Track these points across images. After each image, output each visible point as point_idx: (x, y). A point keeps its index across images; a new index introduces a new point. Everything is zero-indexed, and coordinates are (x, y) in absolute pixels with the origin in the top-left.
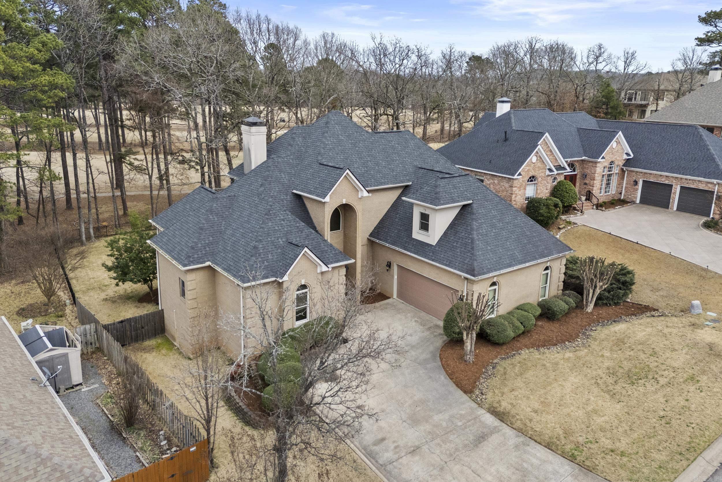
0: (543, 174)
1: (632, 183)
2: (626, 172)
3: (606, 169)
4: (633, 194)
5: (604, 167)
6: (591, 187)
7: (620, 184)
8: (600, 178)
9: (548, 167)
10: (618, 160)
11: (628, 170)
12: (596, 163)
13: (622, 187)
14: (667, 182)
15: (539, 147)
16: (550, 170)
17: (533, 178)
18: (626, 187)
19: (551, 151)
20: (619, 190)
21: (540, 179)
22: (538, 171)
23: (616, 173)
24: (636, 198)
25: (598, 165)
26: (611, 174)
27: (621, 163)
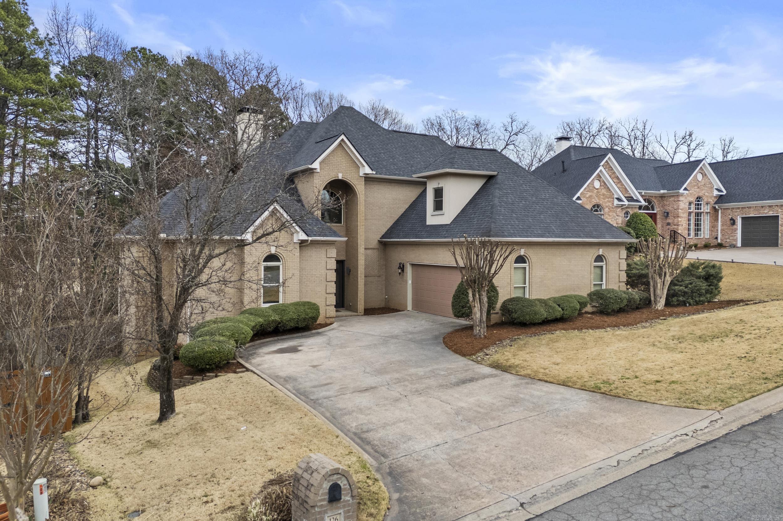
0: (610, 204)
1: (729, 223)
2: (720, 212)
3: (693, 206)
4: (732, 236)
5: (690, 204)
6: (676, 227)
7: (713, 227)
8: (686, 215)
9: (616, 196)
10: (707, 196)
11: (721, 209)
12: (678, 195)
13: (717, 230)
14: (771, 214)
15: (601, 168)
16: (619, 199)
17: (598, 207)
18: (722, 230)
19: (618, 178)
20: (713, 234)
21: (607, 210)
22: (604, 199)
23: (707, 213)
24: (736, 240)
25: (681, 198)
26: (701, 213)
27: (712, 201)
